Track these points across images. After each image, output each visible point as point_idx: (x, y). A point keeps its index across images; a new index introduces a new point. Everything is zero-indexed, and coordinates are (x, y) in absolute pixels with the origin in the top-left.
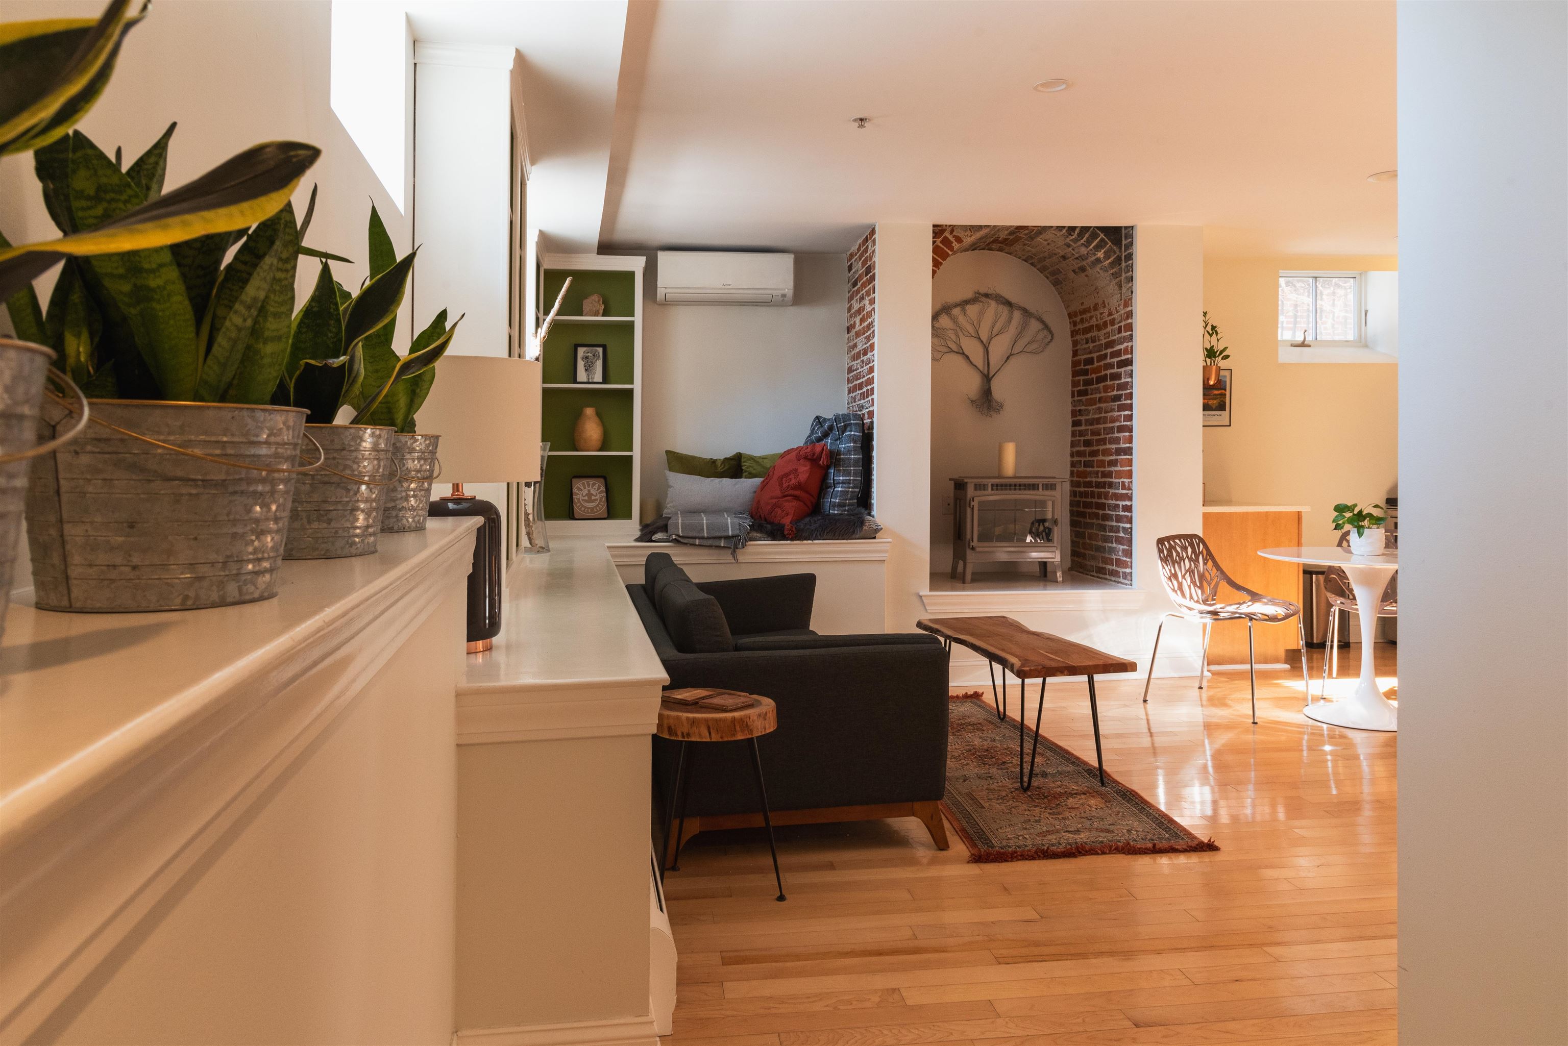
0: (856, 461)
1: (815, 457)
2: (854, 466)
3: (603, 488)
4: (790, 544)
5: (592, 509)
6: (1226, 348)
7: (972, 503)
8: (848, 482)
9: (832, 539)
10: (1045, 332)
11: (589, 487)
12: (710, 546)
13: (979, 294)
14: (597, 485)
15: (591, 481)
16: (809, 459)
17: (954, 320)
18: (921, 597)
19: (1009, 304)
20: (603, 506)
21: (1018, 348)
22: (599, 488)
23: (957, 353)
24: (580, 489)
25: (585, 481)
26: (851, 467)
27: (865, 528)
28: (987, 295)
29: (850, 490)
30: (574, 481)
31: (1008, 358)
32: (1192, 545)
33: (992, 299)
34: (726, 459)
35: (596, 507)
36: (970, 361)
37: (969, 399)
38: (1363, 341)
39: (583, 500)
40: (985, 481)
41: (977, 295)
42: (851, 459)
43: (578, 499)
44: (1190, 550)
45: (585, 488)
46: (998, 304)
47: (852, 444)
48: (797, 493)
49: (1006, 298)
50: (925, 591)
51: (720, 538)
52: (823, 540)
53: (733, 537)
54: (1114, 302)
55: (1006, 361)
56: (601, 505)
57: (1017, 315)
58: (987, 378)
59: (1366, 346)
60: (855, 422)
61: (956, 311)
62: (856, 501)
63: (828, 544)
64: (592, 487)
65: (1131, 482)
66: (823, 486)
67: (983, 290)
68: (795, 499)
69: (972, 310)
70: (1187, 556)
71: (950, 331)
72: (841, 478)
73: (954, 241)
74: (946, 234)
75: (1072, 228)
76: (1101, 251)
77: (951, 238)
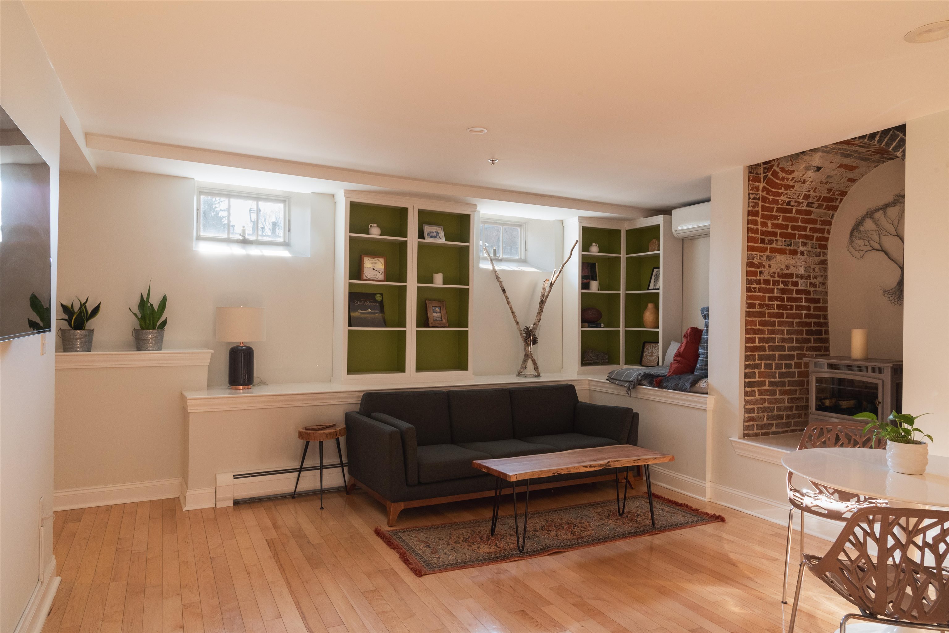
4: (660, 391)
5: (651, 361)
7: (811, 378)
13: (900, 196)
14: (657, 347)
15: (654, 345)
17: (877, 223)
18: (731, 441)
23: (877, 250)
25: (651, 345)
30: (645, 345)
36: (889, 256)
37: (882, 290)
39: (648, 355)
45: (650, 348)
48: (679, 359)
50: (734, 438)
52: (673, 390)
58: (901, 269)
61: (879, 215)
63: (676, 393)
64: (654, 348)
66: (698, 355)
68: (677, 362)
69: (892, 212)
71: (871, 233)
73: (780, 172)
74: (775, 168)
75: (872, 136)
76: (899, 151)
77: (778, 170)
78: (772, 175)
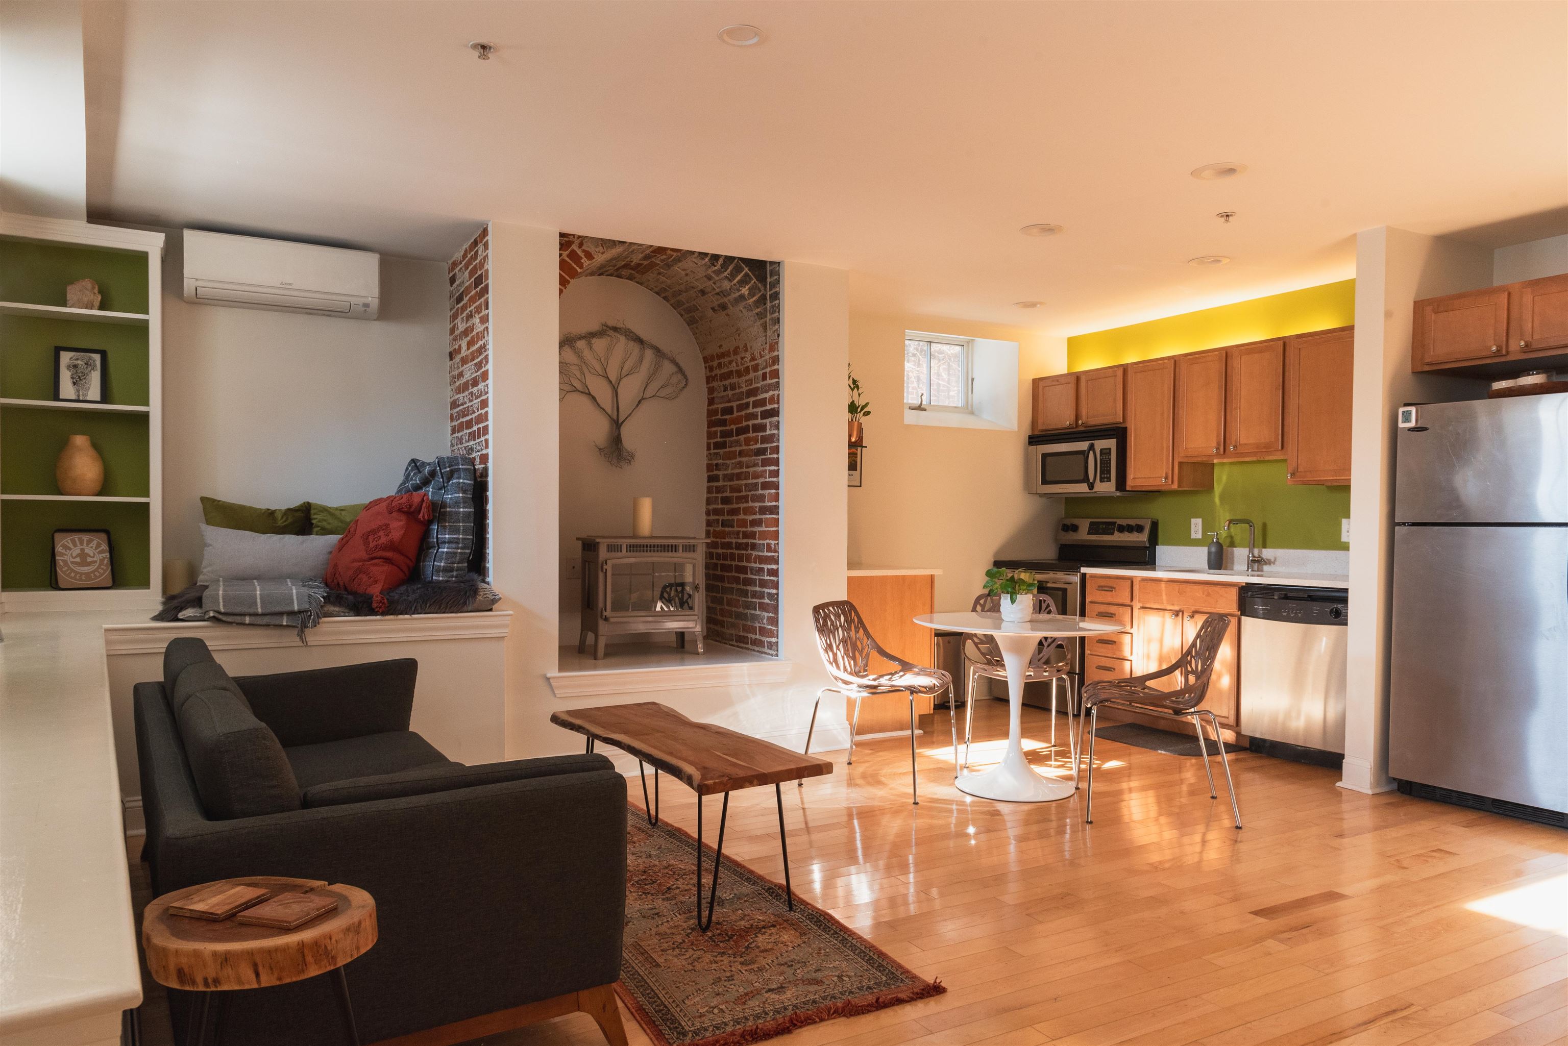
0: (467, 515)
1: (412, 510)
2: (464, 521)
3: (105, 546)
4: (382, 620)
5: (88, 575)
6: (867, 404)
7: (605, 567)
8: (456, 541)
9: (436, 613)
10: (680, 376)
11: (82, 544)
12: (267, 625)
13: (607, 326)
14: (95, 542)
15: (86, 537)
16: (404, 512)
17: (579, 354)
18: (548, 679)
19: (640, 341)
20: (105, 571)
21: (651, 390)
22: (98, 545)
23: (582, 392)
24: (66, 548)
25: (76, 537)
26: (459, 522)
27: (479, 598)
28: (615, 329)
29: (459, 551)
30: (58, 536)
31: (639, 402)
32: (844, 612)
33: (621, 334)
34: (289, 510)
35: (93, 572)
36: (598, 405)
37: (596, 446)
38: (970, 407)
39: (72, 563)
40: (620, 541)
41: (605, 328)
42: (459, 513)
43: (65, 562)
44: (842, 618)
45: (75, 545)
46: (628, 339)
47: (461, 495)
48: (389, 554)
49: (637, 334)
50: (553, 672)
51: (281, 614)
52: (425, 613)
53: (300, 612)
54: (757, 345)
55: (637, 406)
56: (102, 569)
57: (649, 354)
58: (617, 424)
59: (972, 413)
60: (464, 467)
61: (581, 344)
62: (466, 565)
63: (432, 618)
64: (87, 545)
65: (778, 544)
66: (424, 546)
67: (611, 323)
68: (385, 562)
69: (599, 344)
70: (841, 625)
71: (573, 368)
72: (447, 536)
73: (583, 257)
74: (574, 247)
75: (715, 257)
76: (745, 287)
77: (579, 252)
78: (568, 256)
